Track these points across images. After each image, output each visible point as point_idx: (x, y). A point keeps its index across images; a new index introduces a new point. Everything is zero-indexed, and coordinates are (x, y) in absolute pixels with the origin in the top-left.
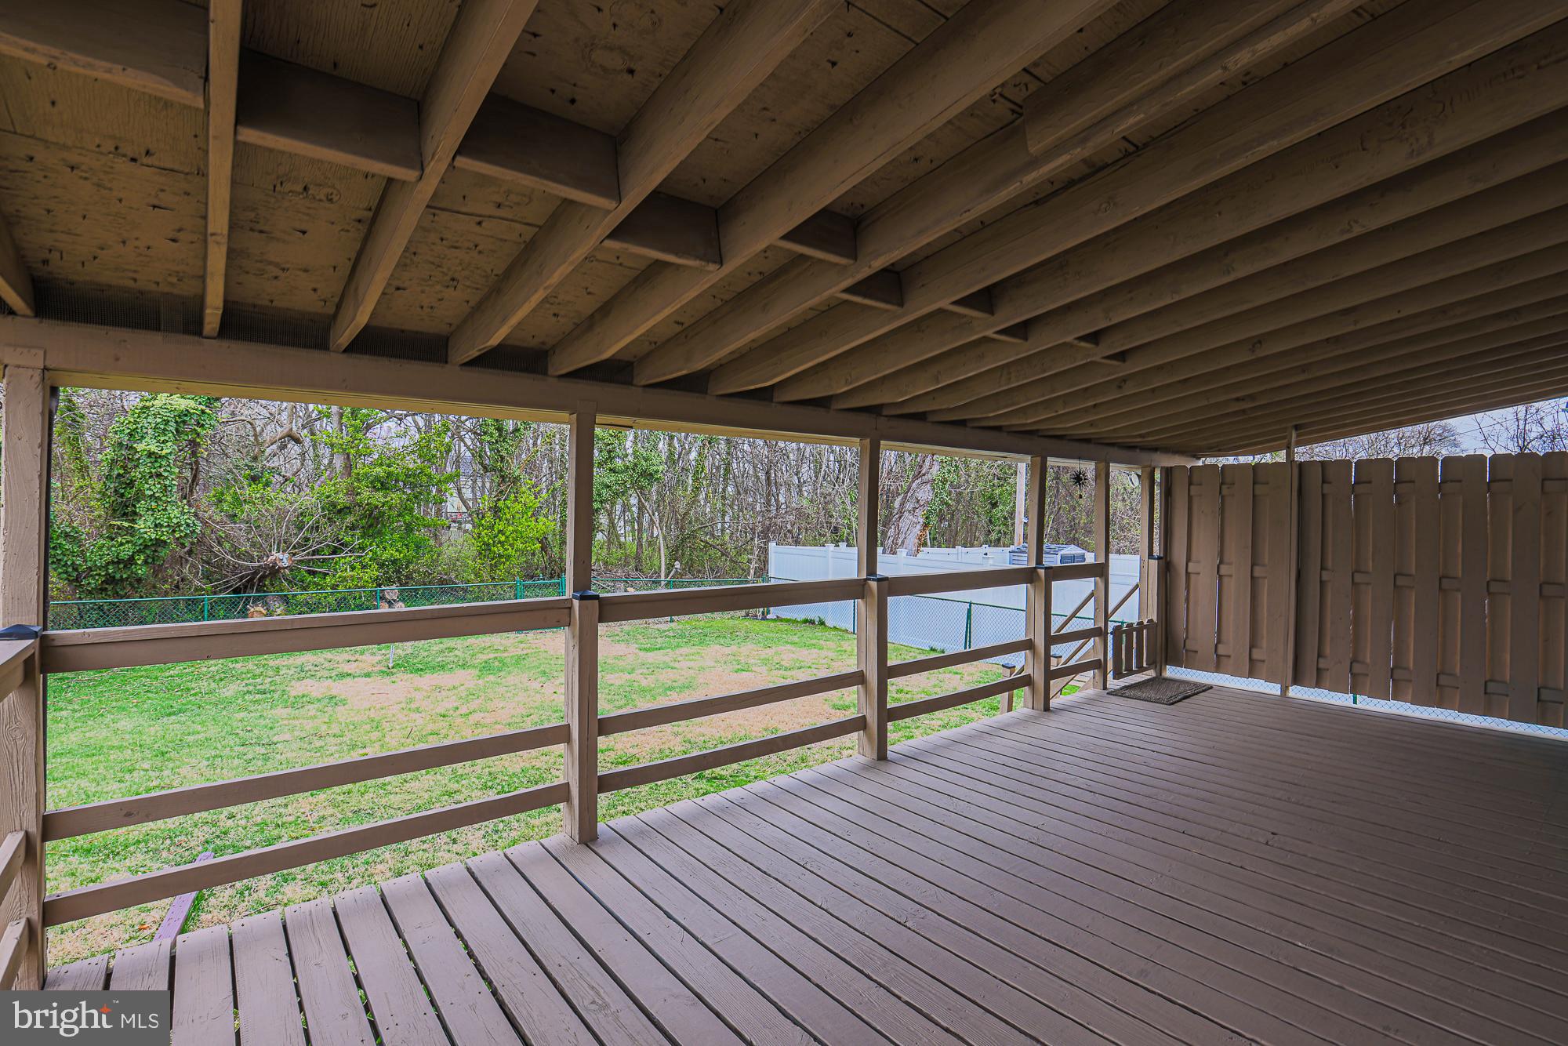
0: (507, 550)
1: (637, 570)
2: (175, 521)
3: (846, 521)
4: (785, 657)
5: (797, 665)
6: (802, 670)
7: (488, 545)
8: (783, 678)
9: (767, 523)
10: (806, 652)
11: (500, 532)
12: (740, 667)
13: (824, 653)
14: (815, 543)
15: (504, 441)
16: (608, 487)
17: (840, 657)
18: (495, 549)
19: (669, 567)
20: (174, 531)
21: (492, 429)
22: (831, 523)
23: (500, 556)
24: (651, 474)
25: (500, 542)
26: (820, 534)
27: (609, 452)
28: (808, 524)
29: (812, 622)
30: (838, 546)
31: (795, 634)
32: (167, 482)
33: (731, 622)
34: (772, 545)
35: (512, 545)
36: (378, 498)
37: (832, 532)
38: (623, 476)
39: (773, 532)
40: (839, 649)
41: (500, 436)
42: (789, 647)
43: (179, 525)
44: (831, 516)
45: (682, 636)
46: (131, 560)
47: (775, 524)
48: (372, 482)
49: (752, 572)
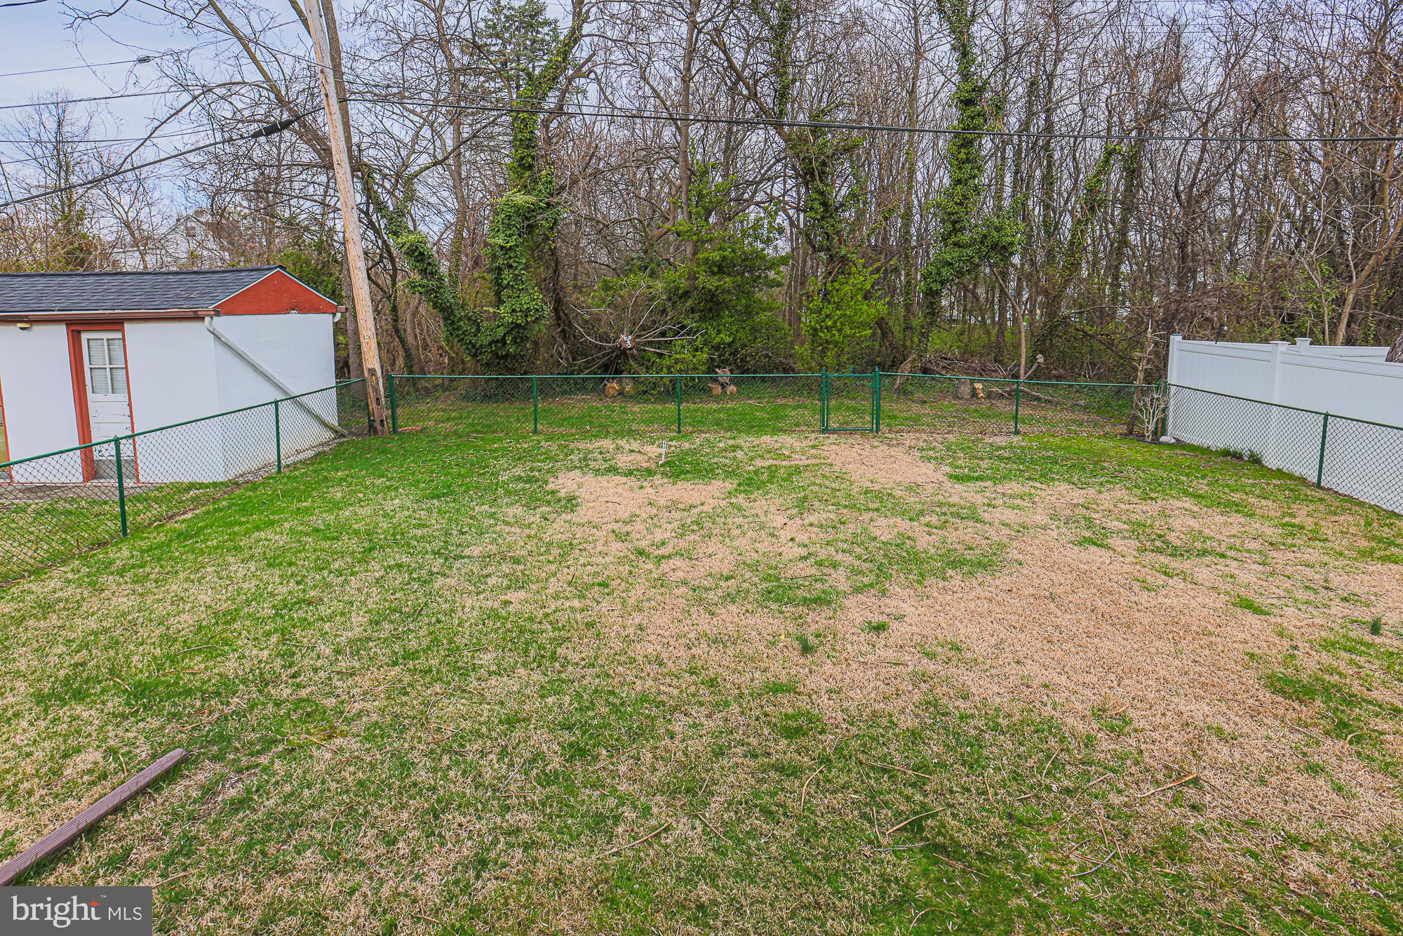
0: (834, 335)
1: (996, 361)
2: (525, 307)
3: (1310, 306)
4: (1176, 524)
5: (1198, 545)
6: (1207, 559)
7: (816, 330)
8: (1165, 573)
9: (1173, 306)
10: (1219, 519)
11: (827, 316)
12: (1088, 534)
13: (1256, 526)
14: (1252, 336)
15: (831, 216)
16: (950, 264)
17: (1289, 541)
18: (822, 335)
19: (1032, 360)
20: (526, 316)
21: (816, 205)
22: (1282, 308)
23: (827, 342)
24: (1004, 247)
25: (827, 328)
26: (1261, 324)
27: (954, 223)
28: (1242, 309)
29: (1237, 456)
30: (1295, 344)
31: (1203, 477)
32: (517, 272)
33: (1102, 444)
34: (1176, 339)
35: (840, 331)
36: (712, 283)
37: (1283, 322)
38: (969, 251)
39: (1181, 320)
40: (1287, 519)
41: (826, 211)
42: (1188, 503)
43: (529, 310)
44: (1283, 299)
45: (1020, 460)
46: (503, 341)
47: (1185, 309)
48: (710, 267)
49: (1141, 375)
